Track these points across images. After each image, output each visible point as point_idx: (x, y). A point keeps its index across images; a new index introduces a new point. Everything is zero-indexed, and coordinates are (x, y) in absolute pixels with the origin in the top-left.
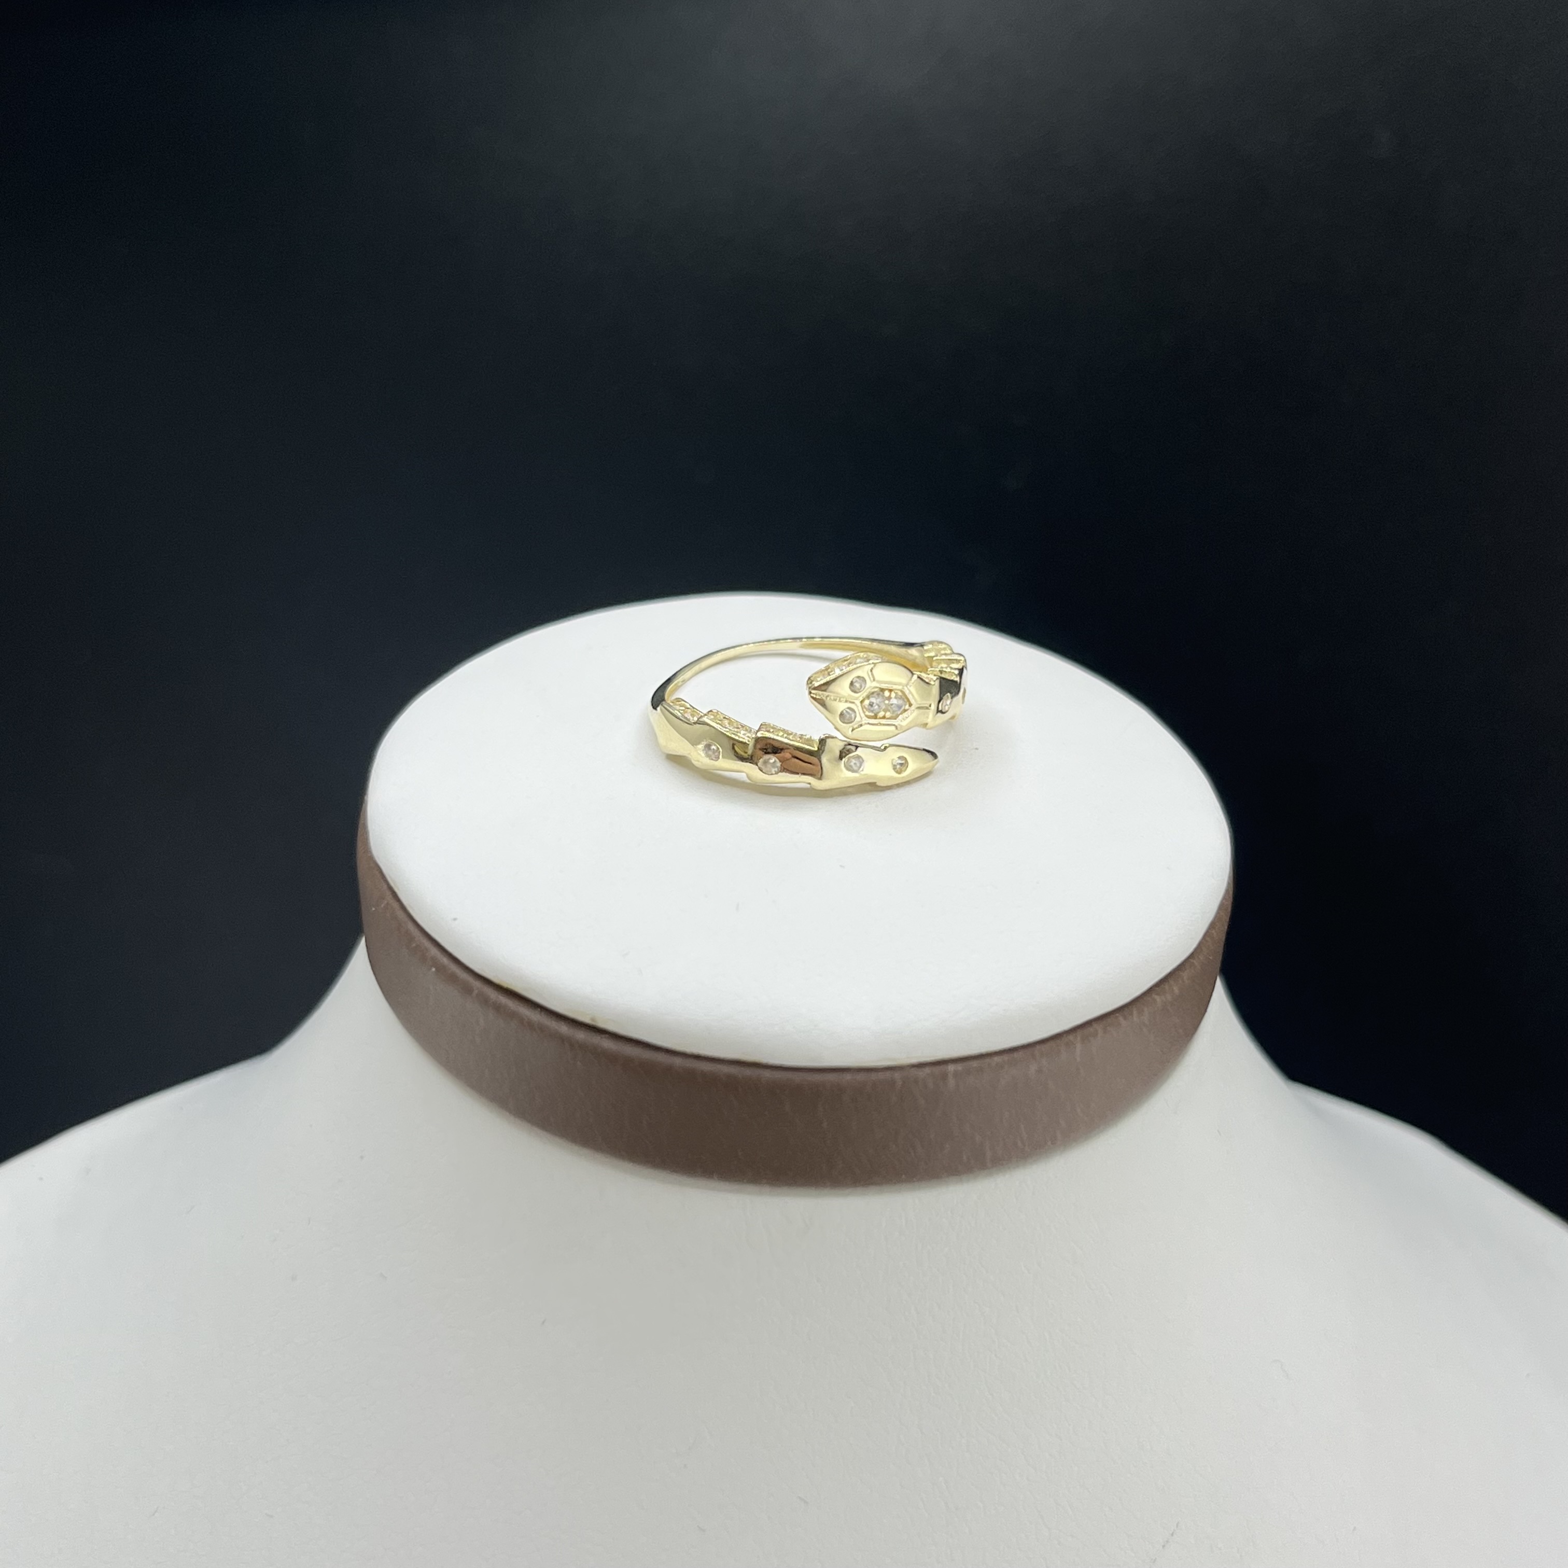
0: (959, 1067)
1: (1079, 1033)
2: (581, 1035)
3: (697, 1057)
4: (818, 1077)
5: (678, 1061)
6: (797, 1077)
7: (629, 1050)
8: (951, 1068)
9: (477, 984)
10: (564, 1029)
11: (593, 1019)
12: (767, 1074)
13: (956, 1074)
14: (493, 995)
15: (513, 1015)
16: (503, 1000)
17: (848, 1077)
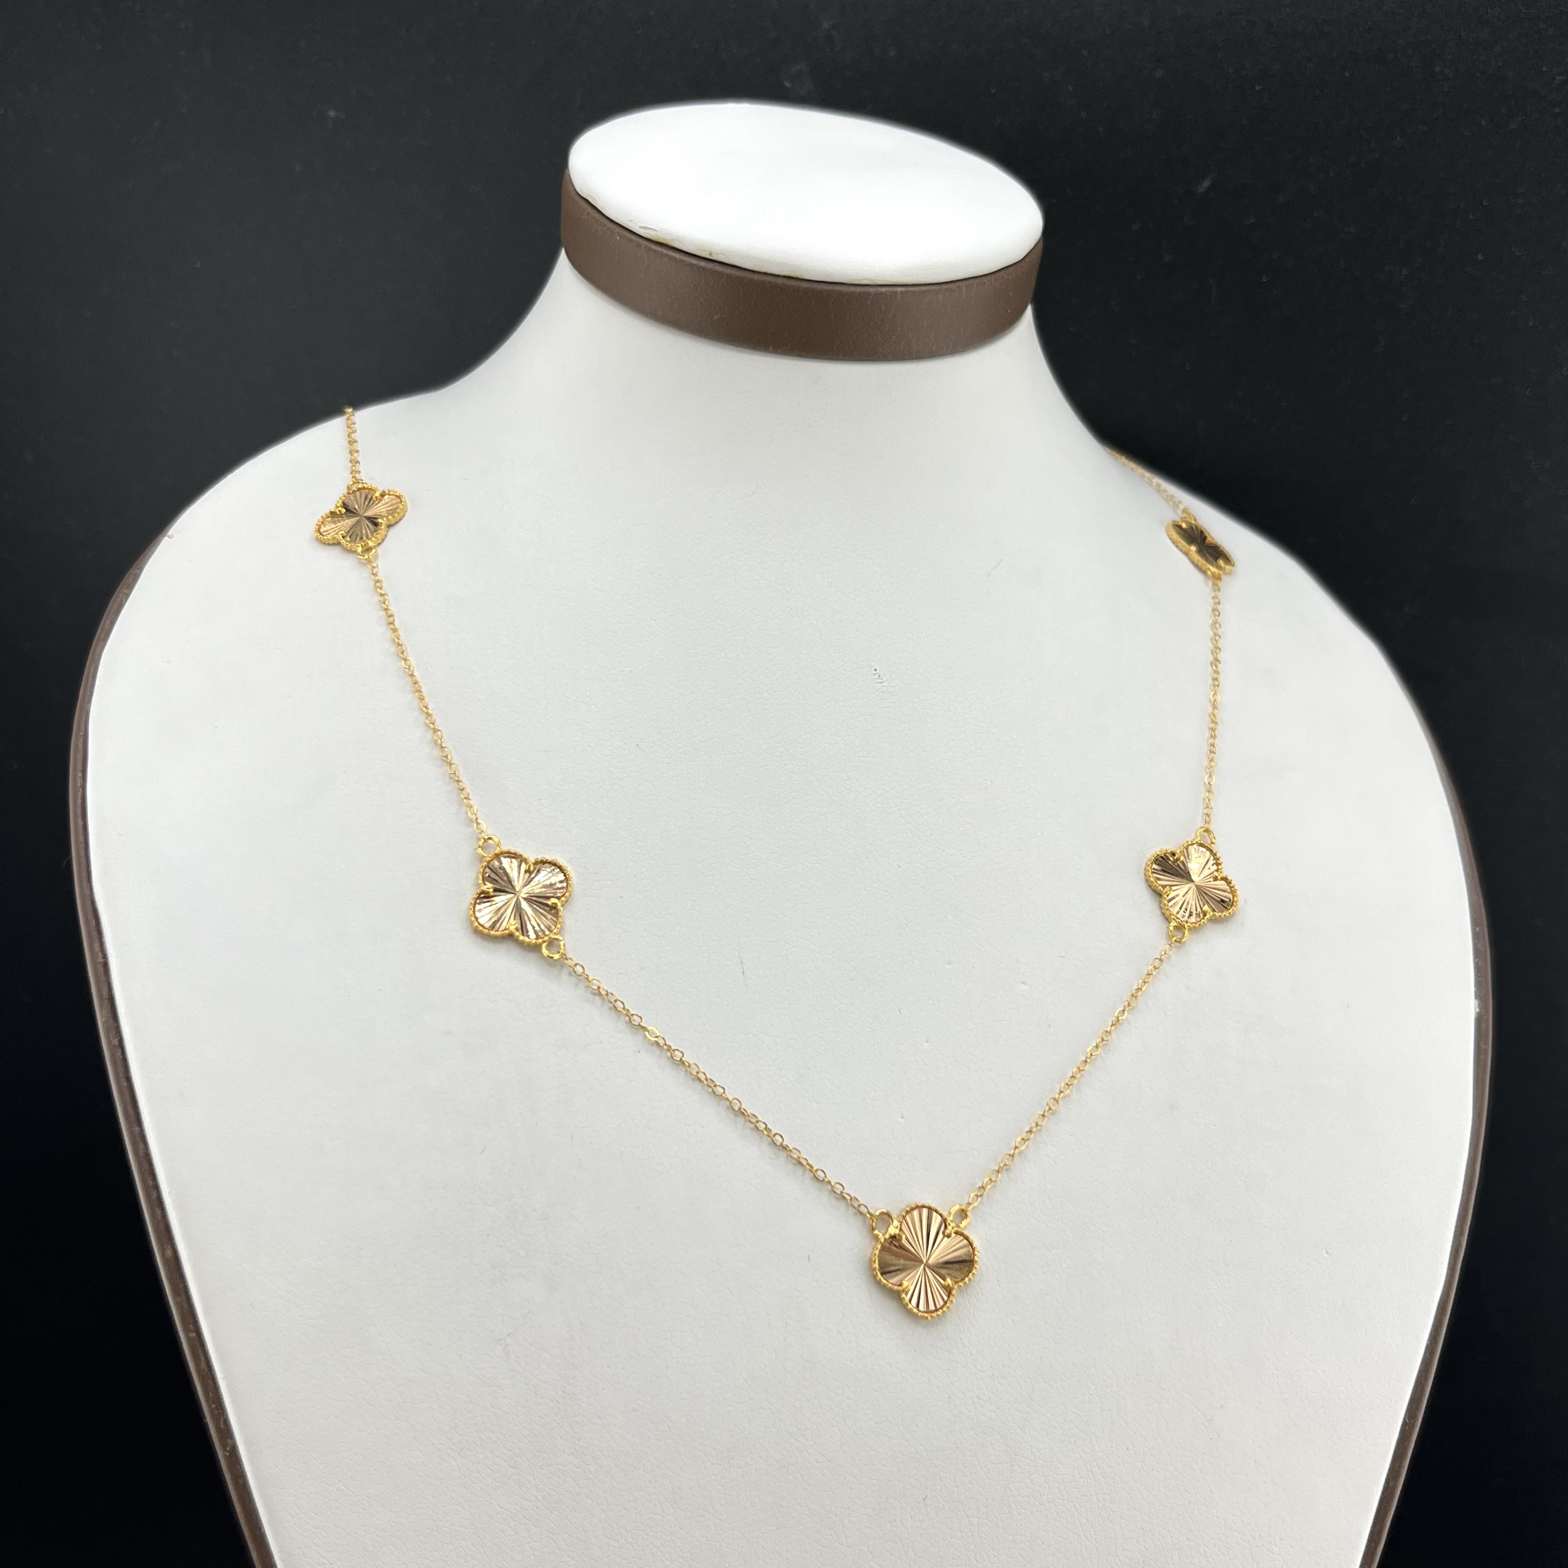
0: (903, 289)
1: (964, 283)
2: (703, 264)
3: (765, 274)
4: (830, 287)
5: (756, 277)
6: (819, 287)
7: (729, 271)
8: (899, 289)
9: (645, 242)
10: (694, 261)
11: (710, 254)
12: (804, 285)
13: (902, 292)
14: (654, 247)
15: (667, 255)
16: (658, 248)
17: (844, 289)
